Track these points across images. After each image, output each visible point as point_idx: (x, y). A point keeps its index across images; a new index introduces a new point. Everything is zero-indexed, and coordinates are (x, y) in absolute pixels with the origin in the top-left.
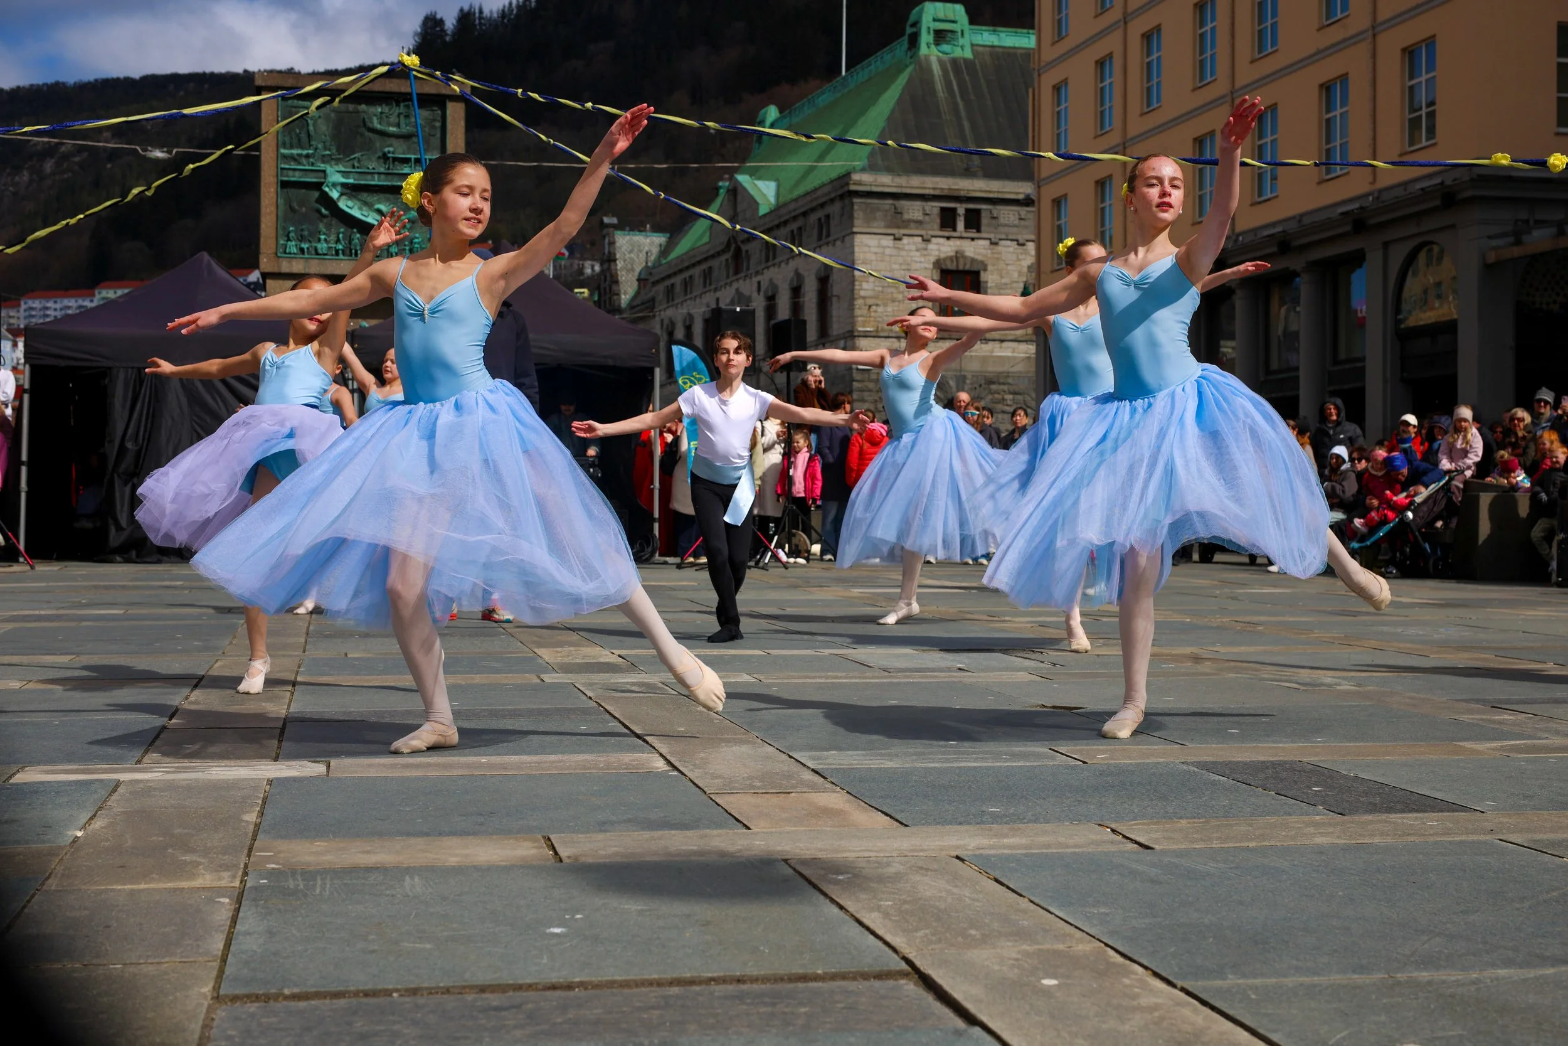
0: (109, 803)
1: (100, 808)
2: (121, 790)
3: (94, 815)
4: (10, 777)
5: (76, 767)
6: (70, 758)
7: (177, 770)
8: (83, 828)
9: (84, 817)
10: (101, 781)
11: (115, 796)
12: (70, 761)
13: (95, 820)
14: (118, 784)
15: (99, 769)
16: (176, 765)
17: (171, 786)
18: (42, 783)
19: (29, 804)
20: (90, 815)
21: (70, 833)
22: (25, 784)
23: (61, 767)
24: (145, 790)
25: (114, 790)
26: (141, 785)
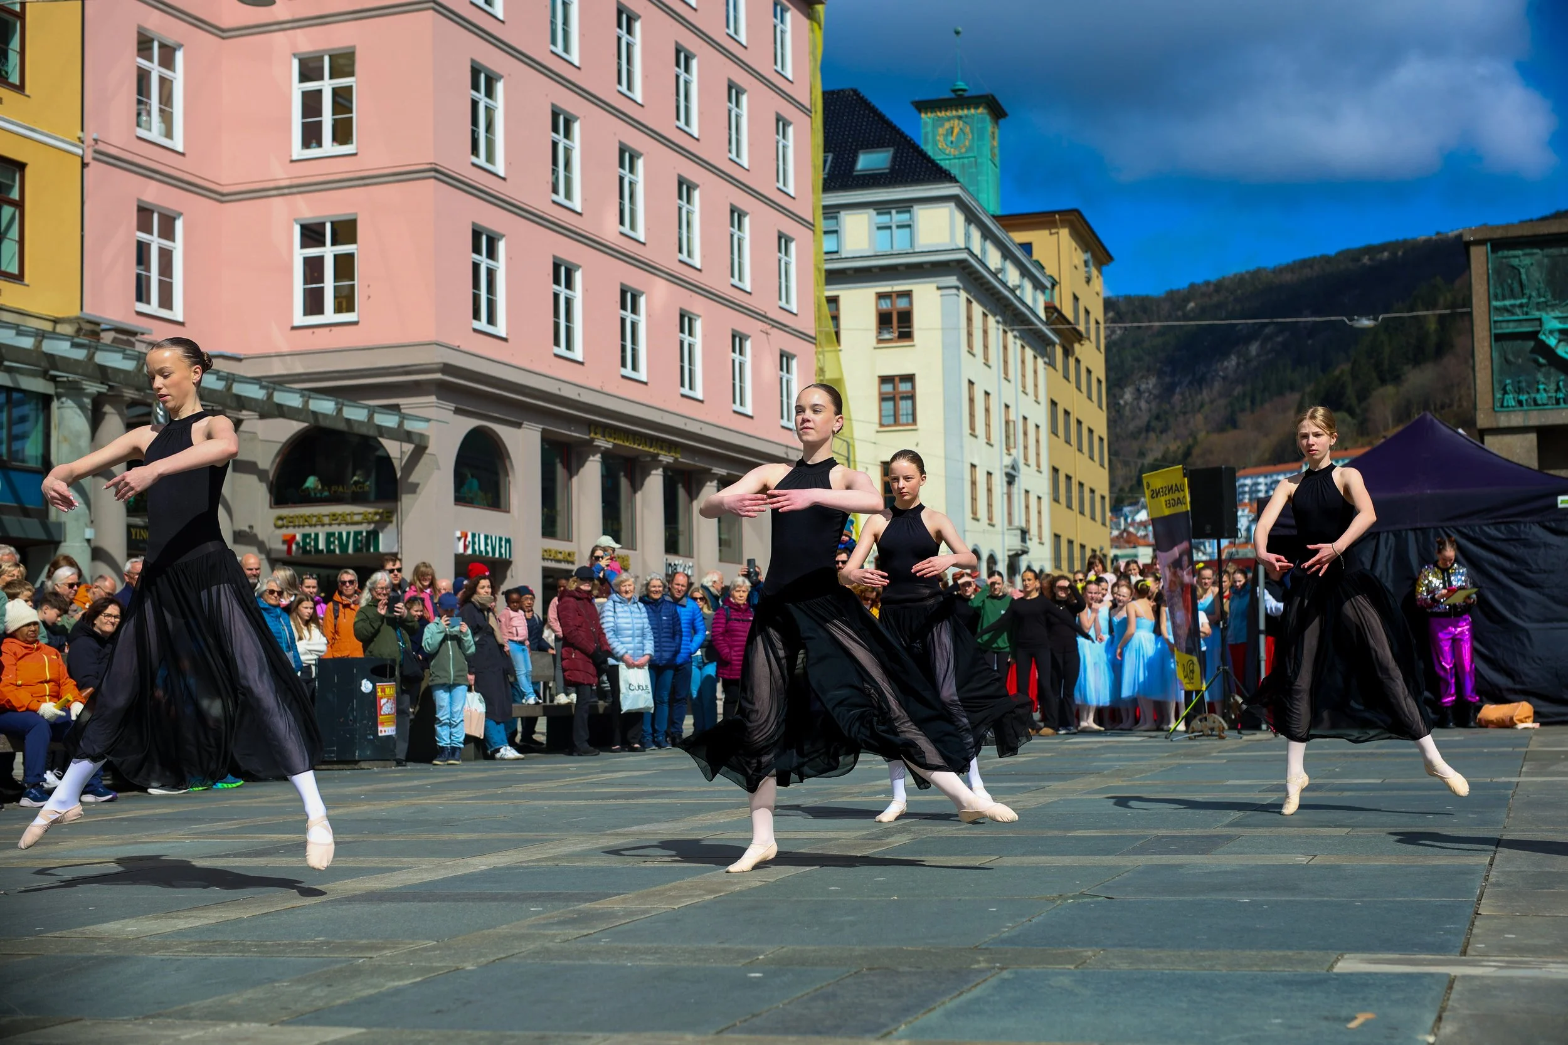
0: (1450, 1003)
1: (1443, 1009)
2: (1457, 986)
3: (1440, 1019)
4: (1332, 966)
5: (1396, 956)
6: (1387, 945)
7: (1510, 965)
8: (1434, 1031)
9: (1430, 1018)
10: (1432, 975)
11: (1453, 996)
12: (1389, 950)
13: (1442, 1025)
14: (1451, 981)
15: (1425, 960)
16: (1507, 959)
17: (1510, 985)
18: (1369, 974)
19: (1364, 999)
20: (1434, 1017)
21: (1420, 1037)
22: (1351, 974)
23: (1380, 956)
24: (1483, 989)
25: (1451, 988)
26: (1478, 982)
